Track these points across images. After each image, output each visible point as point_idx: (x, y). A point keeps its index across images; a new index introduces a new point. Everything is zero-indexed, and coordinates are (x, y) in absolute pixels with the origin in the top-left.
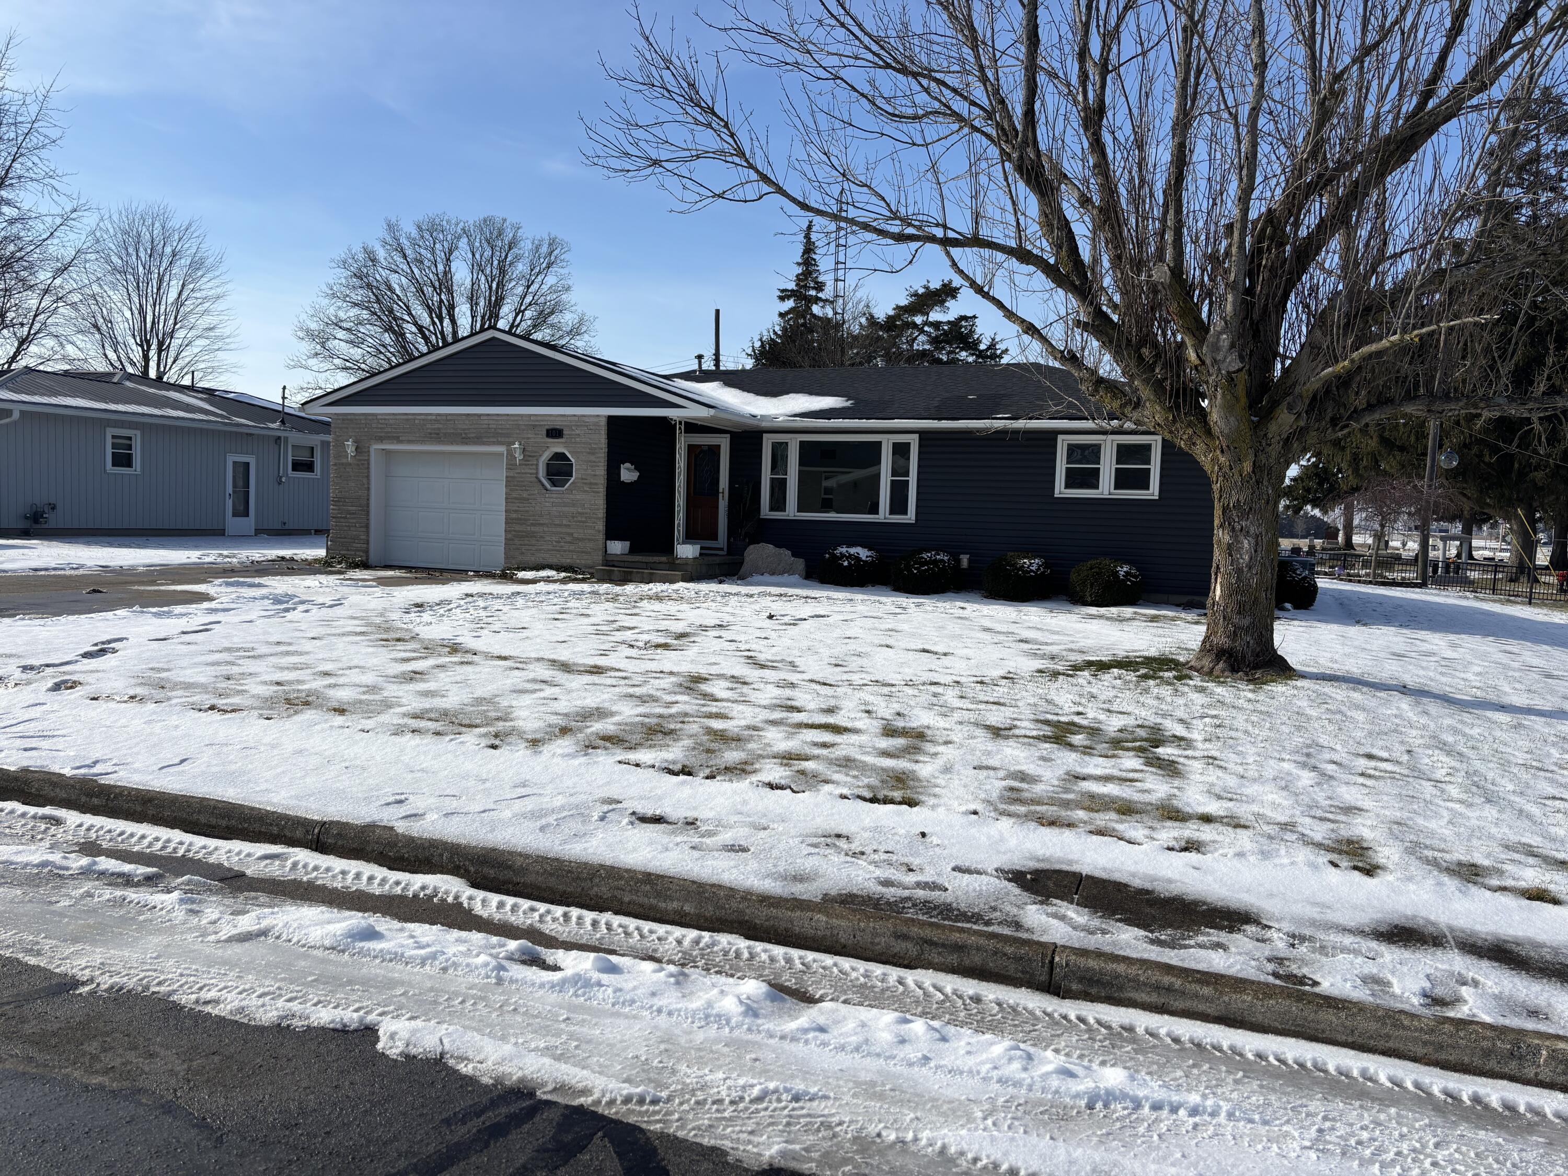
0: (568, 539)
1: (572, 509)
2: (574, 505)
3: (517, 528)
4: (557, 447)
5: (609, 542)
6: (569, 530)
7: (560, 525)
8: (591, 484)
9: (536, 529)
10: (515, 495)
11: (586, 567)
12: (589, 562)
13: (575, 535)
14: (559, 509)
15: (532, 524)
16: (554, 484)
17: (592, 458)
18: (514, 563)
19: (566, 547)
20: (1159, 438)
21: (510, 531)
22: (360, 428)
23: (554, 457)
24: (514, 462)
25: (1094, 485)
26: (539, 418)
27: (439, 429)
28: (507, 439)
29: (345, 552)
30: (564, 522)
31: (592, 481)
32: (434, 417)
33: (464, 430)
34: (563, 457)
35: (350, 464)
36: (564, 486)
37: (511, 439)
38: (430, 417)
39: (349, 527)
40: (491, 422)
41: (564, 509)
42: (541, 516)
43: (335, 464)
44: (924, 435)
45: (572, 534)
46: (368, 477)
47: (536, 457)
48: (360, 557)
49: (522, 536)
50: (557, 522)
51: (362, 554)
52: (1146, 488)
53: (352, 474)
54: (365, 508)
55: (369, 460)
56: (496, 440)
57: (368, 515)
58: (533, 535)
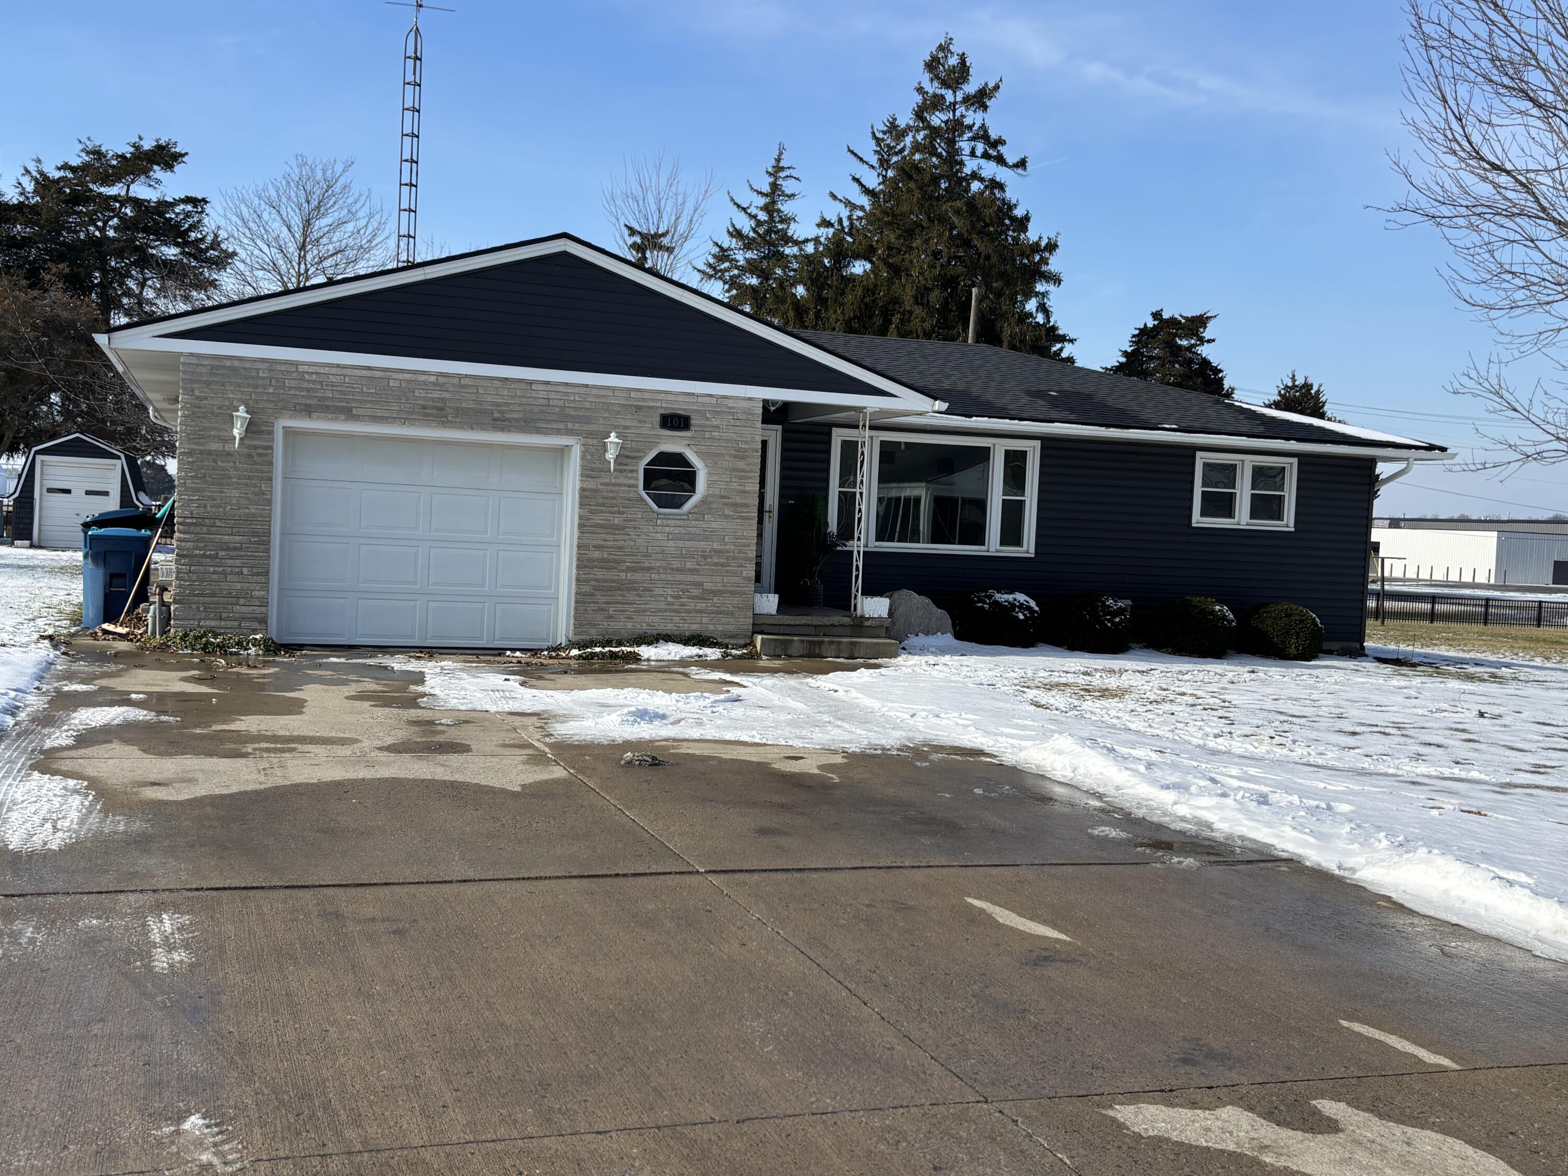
0: (695, 592)
1: (703, 545)
2: (706, 539)
3: (600, 574)
4: (673, 443)
5: (758, 597)
6: (696, 578)
7: (679, 570)
8: (736, 505)
9: (638, 576)
10: (597, 519)
11: (726, 636)
12: (731, 628)
13: (707, 586)
14: (681, 544)
15: (629, 569)
16: (662, 502)
17: (741, 464)
18: (593, 634)
19: (691, 605)
20: (1295, 461)
21: (587, 581)
22: (256, 387)
23: (663, 458)
24: (597, 465)
25: (1230, 514)
26: (646, 396)
27: (443, 400)
28: (586, 427)
29: (213, 623)
30: (689, 565)
31: (738, 500)
32: (433, 379)
33: (499, 405)
34: (680, 459)
35: (229, 454)
36: (679, 506)
37: (593, 427)
38: (423, 378)
39: (224, 573)
40: (553, 395)
41: (688, 544)
42: (647, 555)
43: (190, 453)
44: (1049, 444)
45: (700, 584)
46: (270, 479)
47: (640, 458)
48: (255, 631)
49: (610, 589)
50: (676, 564)
51: (256, 625)
52: (1279, 517)
53: (232, 473)
54: (263, 539)
55: (271, 448)
56: (561, 426)
57: (267, 551)
58: (631, 587)
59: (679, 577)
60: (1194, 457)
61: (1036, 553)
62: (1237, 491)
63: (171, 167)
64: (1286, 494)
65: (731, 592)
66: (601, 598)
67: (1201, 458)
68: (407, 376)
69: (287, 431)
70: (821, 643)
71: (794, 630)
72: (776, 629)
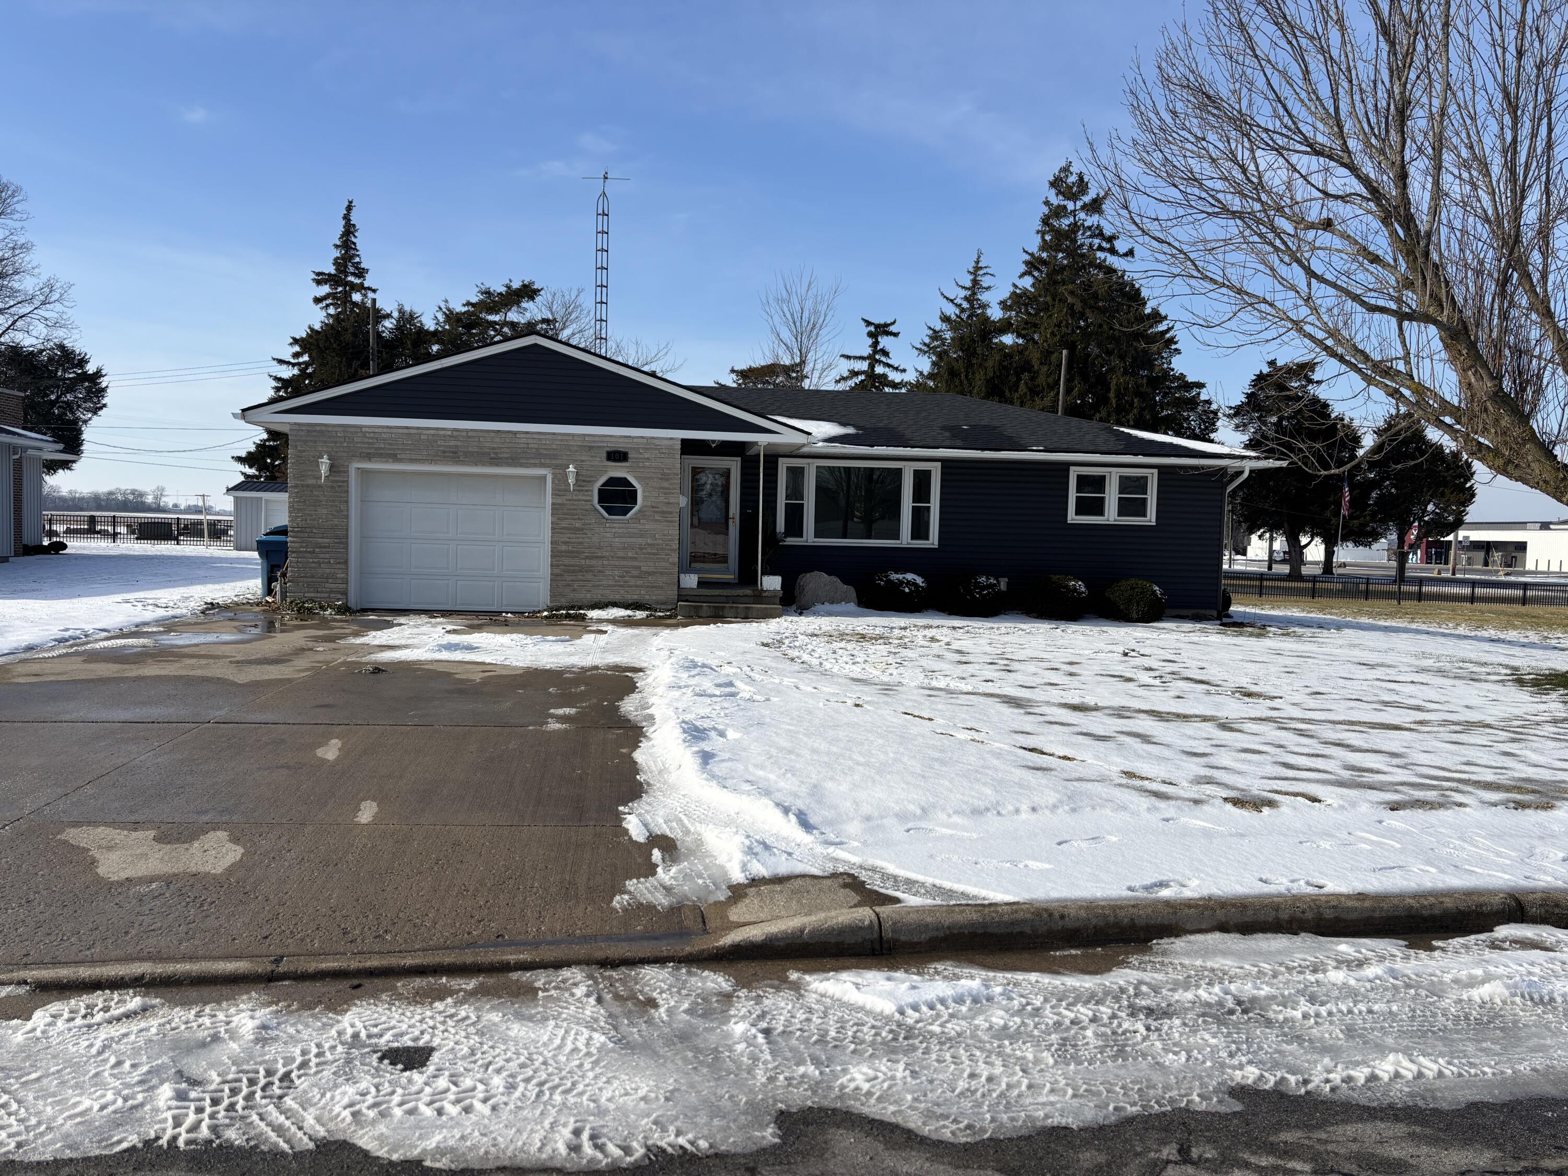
0: (635, 573)
1: (640, 540)
2: (642, 536)
3: (567, 561)
4: (618, 471)
5: (682, 576)
6: (636, 564)
7: (624, 558)
8: (663, 512)
9: (594, 562)
10: (564, 524)
11: (658, 603)
12: (661, 598)
13: (643, 569)
14: (624, 540)
15: (587, 557)
16: (610, 511)
17: (666, 484)
18: (563, 602)
19: (632, 582)
20: (1155, 471)
21: (558, 566)
22: (336, 443)
23: (612, 481)
24: (563, 487)
25: (1101, 512)
26: (596, 439)
27: (457, 446)
28: (554, 462)
29: (312, 595)
30: (630, 554)
31: (665, 509)
32: (449, 433)
33: (494, 448)
34: (624, 482)
35: (320, 486)
36: (625, 514)
37: (559, 462)
38: (442, 433)
39: (319, 563)
40: (530, 441)
41: (629, 540)
42: (600, 548)
43: (296, 486)
44: (946, 463)
45: (640, 567)
46: (347, 502)
47: (592, 482)
48: (338, 600)
49: (574, 571)
50: (621, 554)
51: (339, 596)
52: (1144, 515)
53: (322, 498)
54: (343, 540)
55: (347, 482)
56: (537, 461)
57: (347, 548)
58: (589, 569)
59: (623, 563)
60: (1068, 471)
61: (939, 544)
62: (1106, 495)
63: (533, 299)
64: (1148, 497)
65: (662, 573)
66: (566, 577)
67: (1074, 472)
68: (432, 432)
69: (363, 472)
70: (723, 608)
71: (702, 599)
72: (697, 599)
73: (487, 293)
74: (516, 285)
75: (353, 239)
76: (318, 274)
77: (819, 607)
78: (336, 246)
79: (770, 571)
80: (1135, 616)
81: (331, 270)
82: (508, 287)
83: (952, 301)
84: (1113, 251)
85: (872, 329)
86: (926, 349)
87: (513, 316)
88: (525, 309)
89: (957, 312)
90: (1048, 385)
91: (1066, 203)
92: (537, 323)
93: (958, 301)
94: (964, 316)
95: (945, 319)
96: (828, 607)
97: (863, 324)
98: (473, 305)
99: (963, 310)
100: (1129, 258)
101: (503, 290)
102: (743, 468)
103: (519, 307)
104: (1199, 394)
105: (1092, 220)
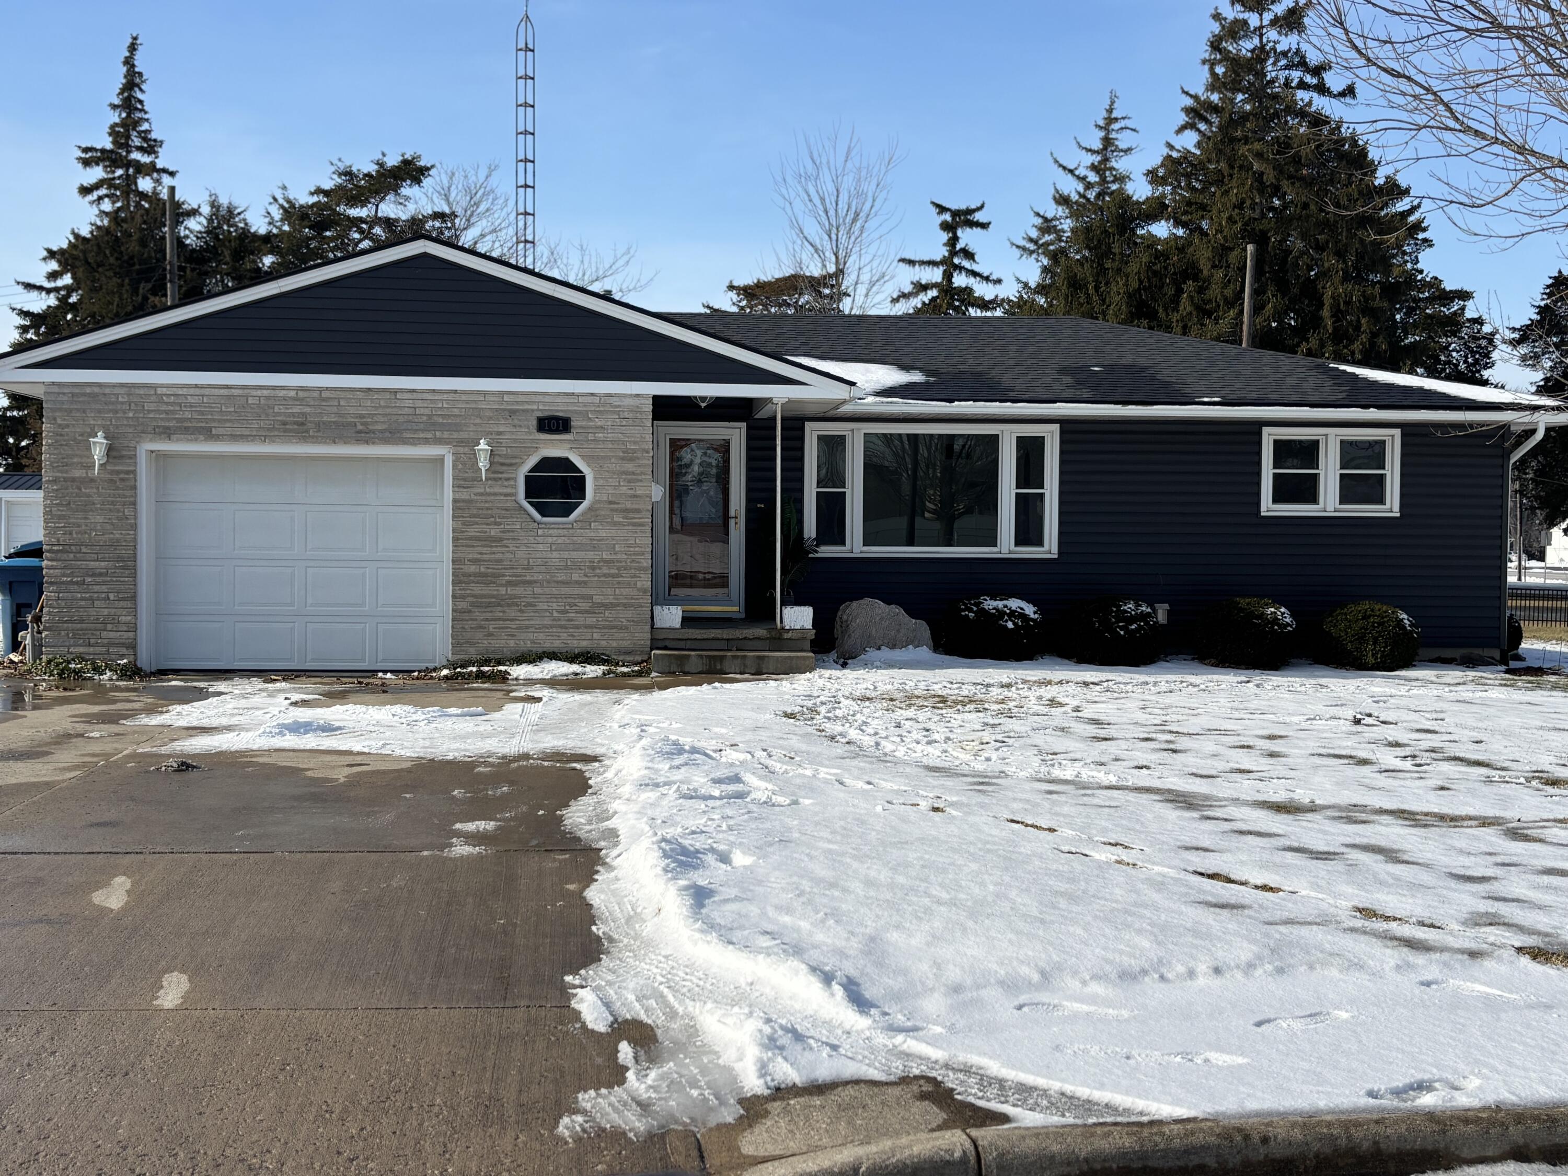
0: (584, 605)
1: (591, 555)
2: (594, 548)
3: (477, 589)
4: (555, 447)
5: (657, 609)
6: (585, 591)
7: (566, 583)
8: (626, 510)
9: (519, 590)
10: (472, 531)
11: (620, 652)
12: (625, 644)
13: (597, 599)
14: (566, 555)
15: (509, 584)
16: (544, 510)
17: (630, 467)
18: (472, 653)
19: (580, 620)
20: (1397, 432)
21: (463, 597)
22: (116, 412)
23: (545, 464)
24: (470, 475)
25: (1312, 498)
26: (521, 398)
27: (304, 414)
28: (455, 435)
29: (81, 650)
30: (575, 577)
31: (629, 505)
32: (292, 394)
33: (361, 416)
34: (565, 464)
35: (92, 480)
36: (567, 514)
37: (464, 435)
38: (282, 393)
39: (92, 599)
40: (419, 403)
41: (574, 554)
42: (528, 567)
43: (55, 481)
44: (1068, 425)
45: (591, 597)
46: (134, 504)
47: (516, 466)
48: (122, 657)
49: (489, 605)
50: (561, 577)
51: (124, 651)
52: (1381, 501)
53: (96, 499)
54: (129, 564)
55: (134, 472)
56: (430, 436)
57: (134, 576)
58: (511, 601)
59: (565, 590)
60: (1260, 434)
61: (1060, 553)
62: (1321, 472)
63: (418, 181)
64: (1387, 472)
65: (625, 605)
66: (477, 614)
67: (1269, 436)
68: (265, 392)
69: (157, 456)
70: (722, 658)
71: (689, 644)
72: (681, 644)
73: (348, 174)
74: (392, 161)
75: (139, 95)
76: (86, 150)
77: (872, 654)
78: (114, 107)
79: (795, 598)
80: (1371, 660)
81: (107, 143)
82: (381, 164)
83: (1071, 172)
84: (1322, 89)
85: (947, 217)
86: (1032, 247)
87: (388, 208)
88: (408, 198)
89: (1081, 188)
90: (1226, 299)
91: (1246, 15)
92: (426, 219)
93: (1081, 172)
94: (1091, 195)
95: (1062, 200)
96: (886, 653)
97: (934, 211)
98: (326, 193)
99: (1089, 186)
100: (1348, 100)
101: (372, 169)
102: (749, 438)
103: (397, 194)
104: (1463, 309)
105: (1288, 42)
